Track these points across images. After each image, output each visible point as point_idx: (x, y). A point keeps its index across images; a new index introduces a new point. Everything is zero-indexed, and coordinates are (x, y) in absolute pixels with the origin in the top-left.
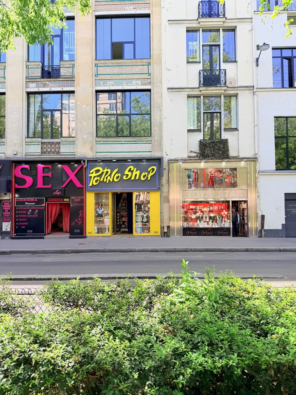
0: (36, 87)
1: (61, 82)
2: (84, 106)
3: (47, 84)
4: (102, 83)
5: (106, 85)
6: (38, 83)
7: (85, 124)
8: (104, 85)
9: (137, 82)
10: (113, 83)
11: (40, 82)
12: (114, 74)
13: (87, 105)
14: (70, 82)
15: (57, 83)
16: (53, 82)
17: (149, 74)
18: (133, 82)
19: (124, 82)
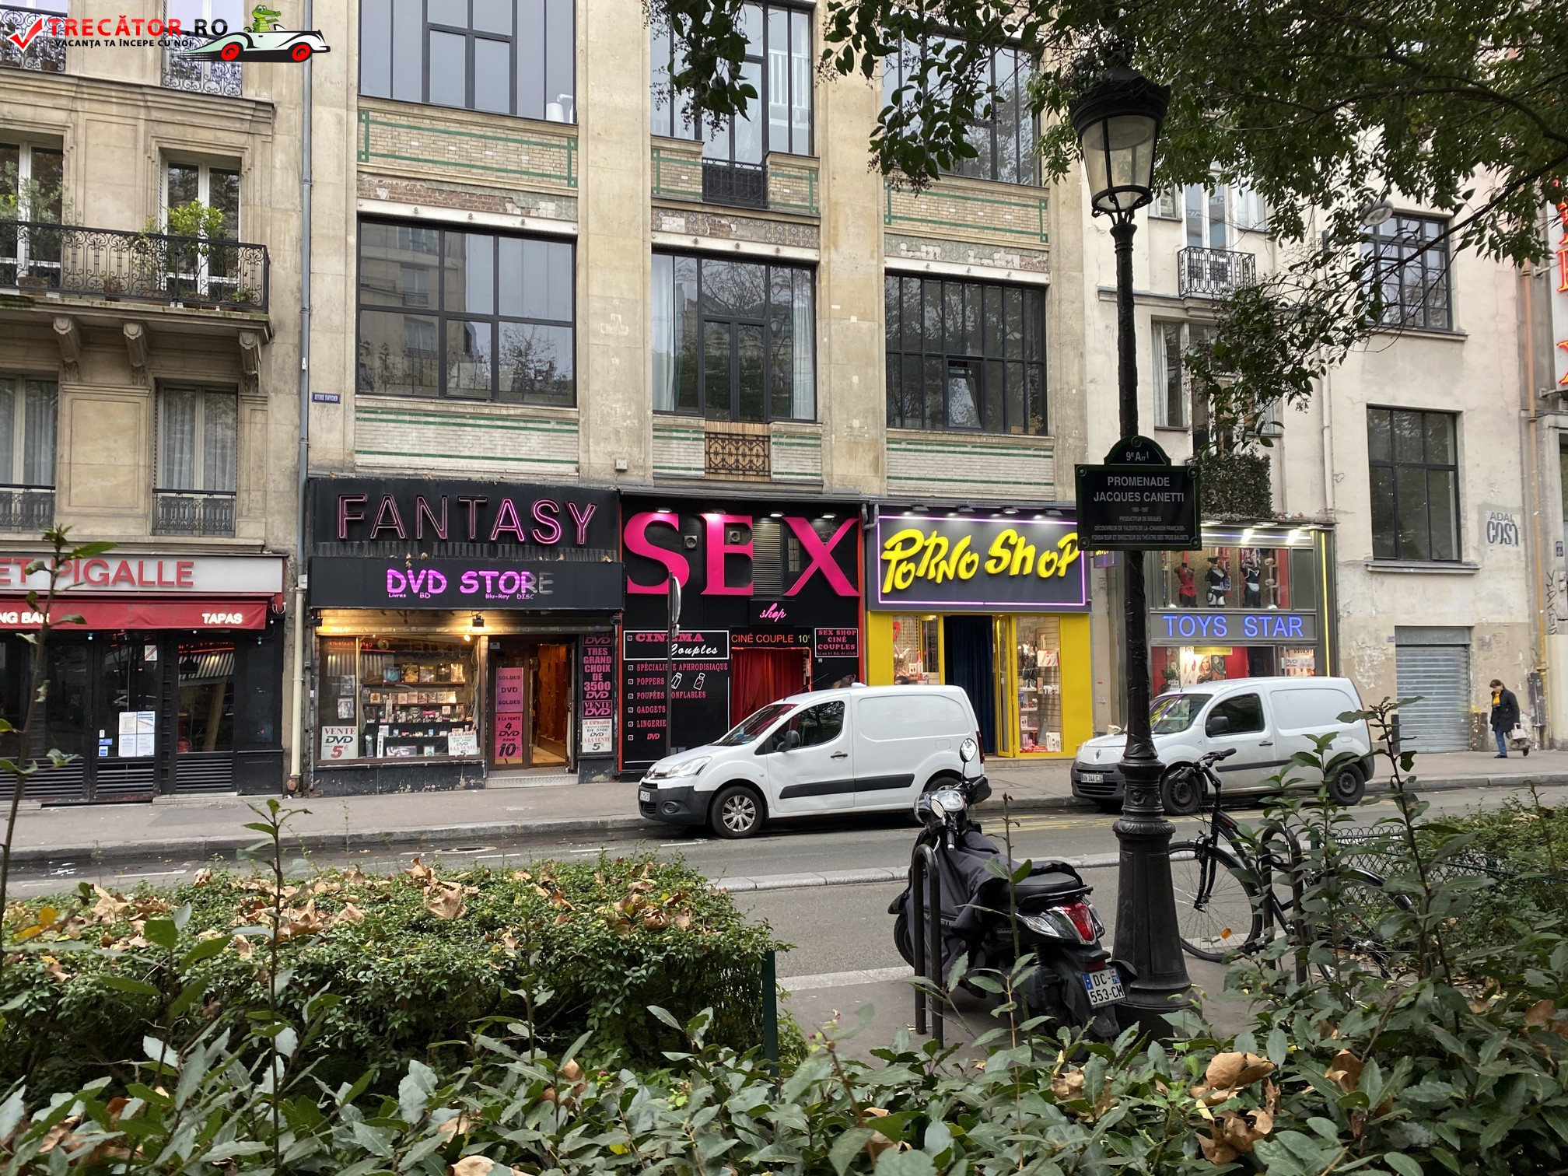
0: (687, 234)
1: (773, 225)
2: (854, 319)
3: (723, 226)
4: (903, 246)
5: (918, 254)
6: (692, 218)
7: (855, 379)
8: (911, 254)
9: (1009, 257)
10: (938, 250)
11: (700, 216)
12: (942, 223)
13: (862, 318)
14: (801, 229)
15: (762, 229)
16: (744, 221)
17: (1045, 238)
18: (997, 256)
19: (972, 253)
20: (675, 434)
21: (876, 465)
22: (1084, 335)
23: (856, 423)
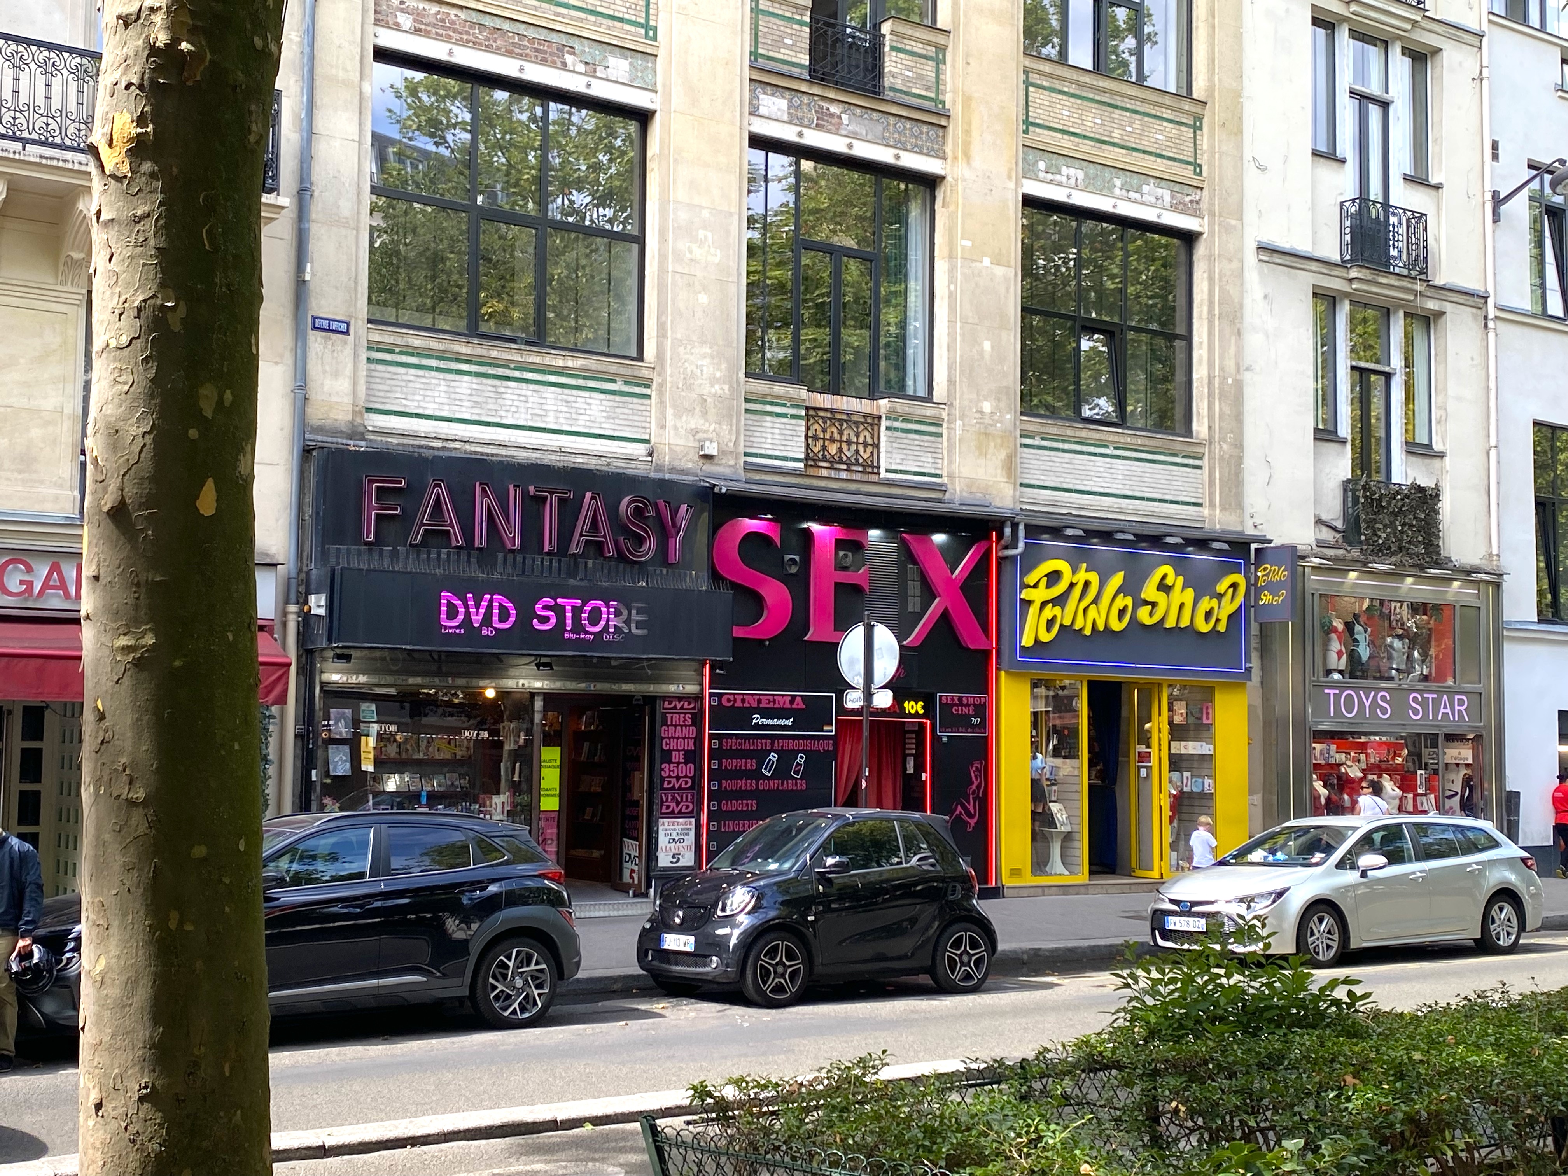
0: (790, 122)
1: (892, 120)
2: (987, 261)
3: (832, 115)
4: (1042, 165)
5: (1058, 177)
6: (796, 101)
7: (987, 346)
8: (1050, 176)
9: (1160, 191)
10: (1080, 174)
11: (805, 99)
12: (1085, 137)
13: (997, 262)
14: (925, 128)
15: (877, 125)
16: (858, 111)
17: (1198, 167)
18: (1145, 188)
19: (1118, 182)
20: (769, 408)
21: (1010, 466)
22: (1241, 306)
23: (987, 407)
